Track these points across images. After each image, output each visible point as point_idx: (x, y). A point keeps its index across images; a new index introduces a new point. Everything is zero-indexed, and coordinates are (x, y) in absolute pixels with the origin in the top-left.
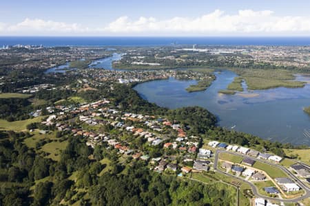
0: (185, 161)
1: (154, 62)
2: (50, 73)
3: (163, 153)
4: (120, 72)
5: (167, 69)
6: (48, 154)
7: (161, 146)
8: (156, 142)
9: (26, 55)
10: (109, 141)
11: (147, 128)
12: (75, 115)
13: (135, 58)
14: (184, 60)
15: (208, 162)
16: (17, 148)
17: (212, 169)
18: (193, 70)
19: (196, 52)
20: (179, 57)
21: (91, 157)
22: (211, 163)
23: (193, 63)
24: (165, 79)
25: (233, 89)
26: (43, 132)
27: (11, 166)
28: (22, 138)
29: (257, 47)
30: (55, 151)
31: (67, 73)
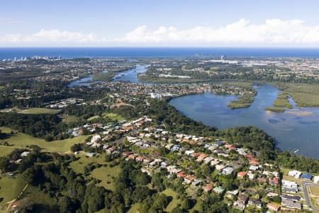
0: (269, 195)
1: (184, 75)
2: (74, 87)
3: (239, 184)
4: (149, 85)
5: (199, 82)
6: (99, 181)
7: (234, 175)
8: (228, 171)
9: (46, 67)
10: (168, 168)
11: (210, 153)
12: (122, 135)
13: (161, 69)
14: (216, 73)
15: (298, 198)
16: (64, 173)
17: (306, 207)
18: (229, 83)
19: (225, 64)
20: (208, 69)
21: (150, 186)
22: (302, 199)
23: (227, 76)
24: (201, 94)
25: (281, 106)
26: (90, 155)
27: (60, 195)
28: (67, 161)
29: (292, 59)
30: (107, 178)
31: (93, 86)
